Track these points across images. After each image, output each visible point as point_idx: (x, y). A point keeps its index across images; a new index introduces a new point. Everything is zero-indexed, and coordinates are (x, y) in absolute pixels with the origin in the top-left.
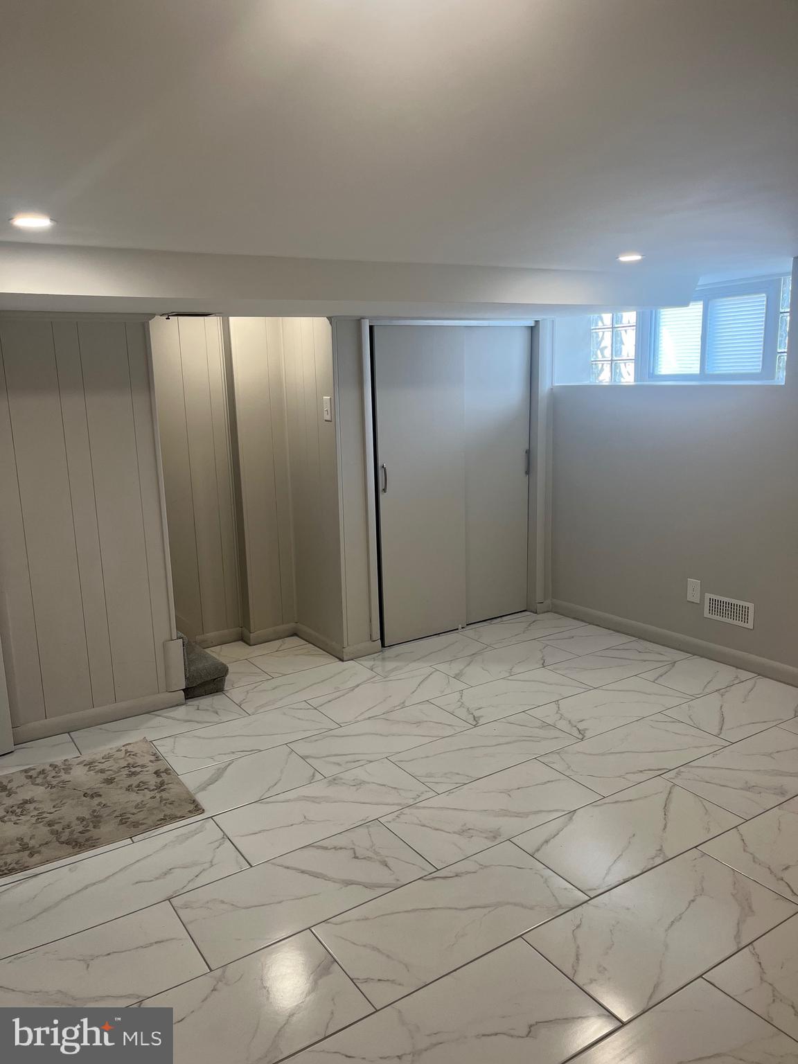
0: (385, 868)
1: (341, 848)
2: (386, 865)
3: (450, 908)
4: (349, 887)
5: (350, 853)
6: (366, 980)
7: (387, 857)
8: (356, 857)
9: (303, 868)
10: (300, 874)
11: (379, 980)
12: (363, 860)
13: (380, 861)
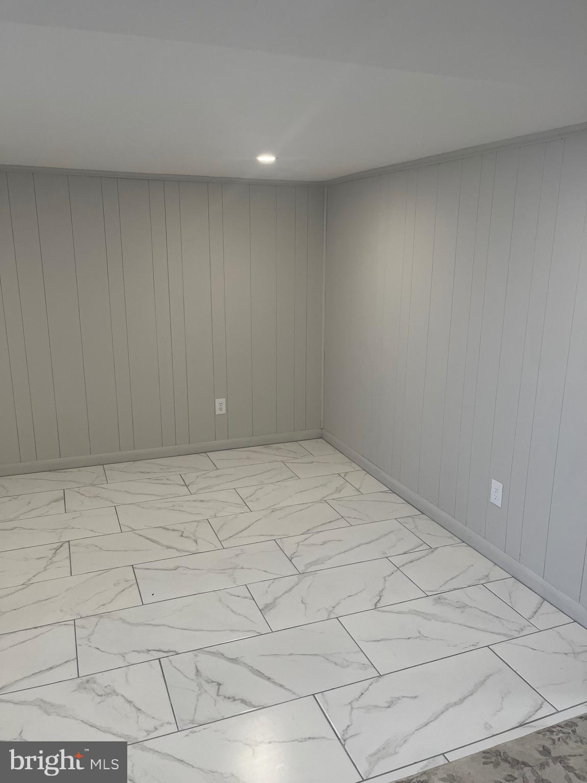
0: (199, 669)
1: (229, 698)
2: (197, 671)
3: (172, 627)
4: (234, 657)
5: (224, 690)
6: (246, 598)
7: (192, 680)
8: (219, 684)
9: (267, 683)
10: (272, 677)
11: (239, 596)
12: (215, 680)
13: (201, 676)
